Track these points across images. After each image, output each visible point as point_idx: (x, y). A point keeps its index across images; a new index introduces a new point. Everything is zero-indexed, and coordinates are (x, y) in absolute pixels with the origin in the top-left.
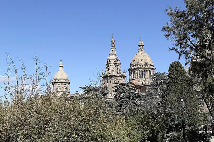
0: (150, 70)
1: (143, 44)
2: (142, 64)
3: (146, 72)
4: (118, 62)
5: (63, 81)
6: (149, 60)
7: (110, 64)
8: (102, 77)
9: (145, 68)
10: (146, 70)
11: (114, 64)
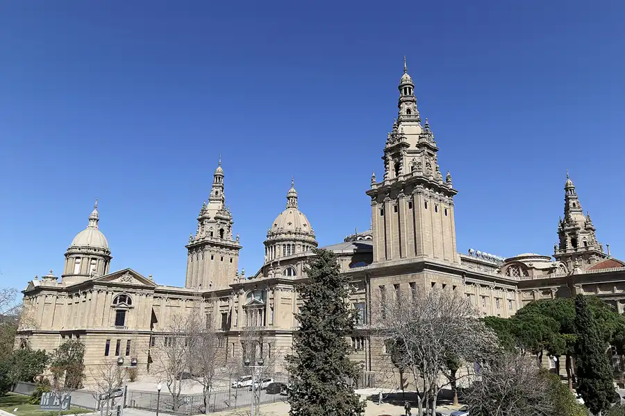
0: (306, 244)
1: (295, 195)
2: (290, 232)
3: (296, 247)
4: (224, 214)
5: (89, 251)
6: (305, 225)
7: (205, 218)
8: (189, 249)
9: (295, 240)
10: (297, 243)
11: (215, 218)
